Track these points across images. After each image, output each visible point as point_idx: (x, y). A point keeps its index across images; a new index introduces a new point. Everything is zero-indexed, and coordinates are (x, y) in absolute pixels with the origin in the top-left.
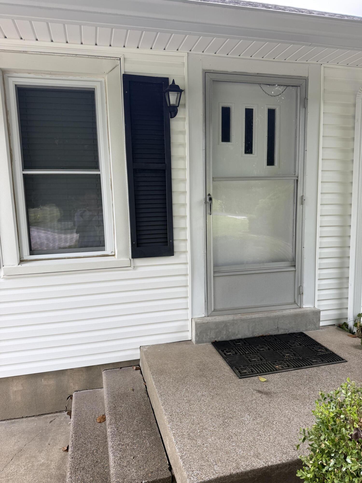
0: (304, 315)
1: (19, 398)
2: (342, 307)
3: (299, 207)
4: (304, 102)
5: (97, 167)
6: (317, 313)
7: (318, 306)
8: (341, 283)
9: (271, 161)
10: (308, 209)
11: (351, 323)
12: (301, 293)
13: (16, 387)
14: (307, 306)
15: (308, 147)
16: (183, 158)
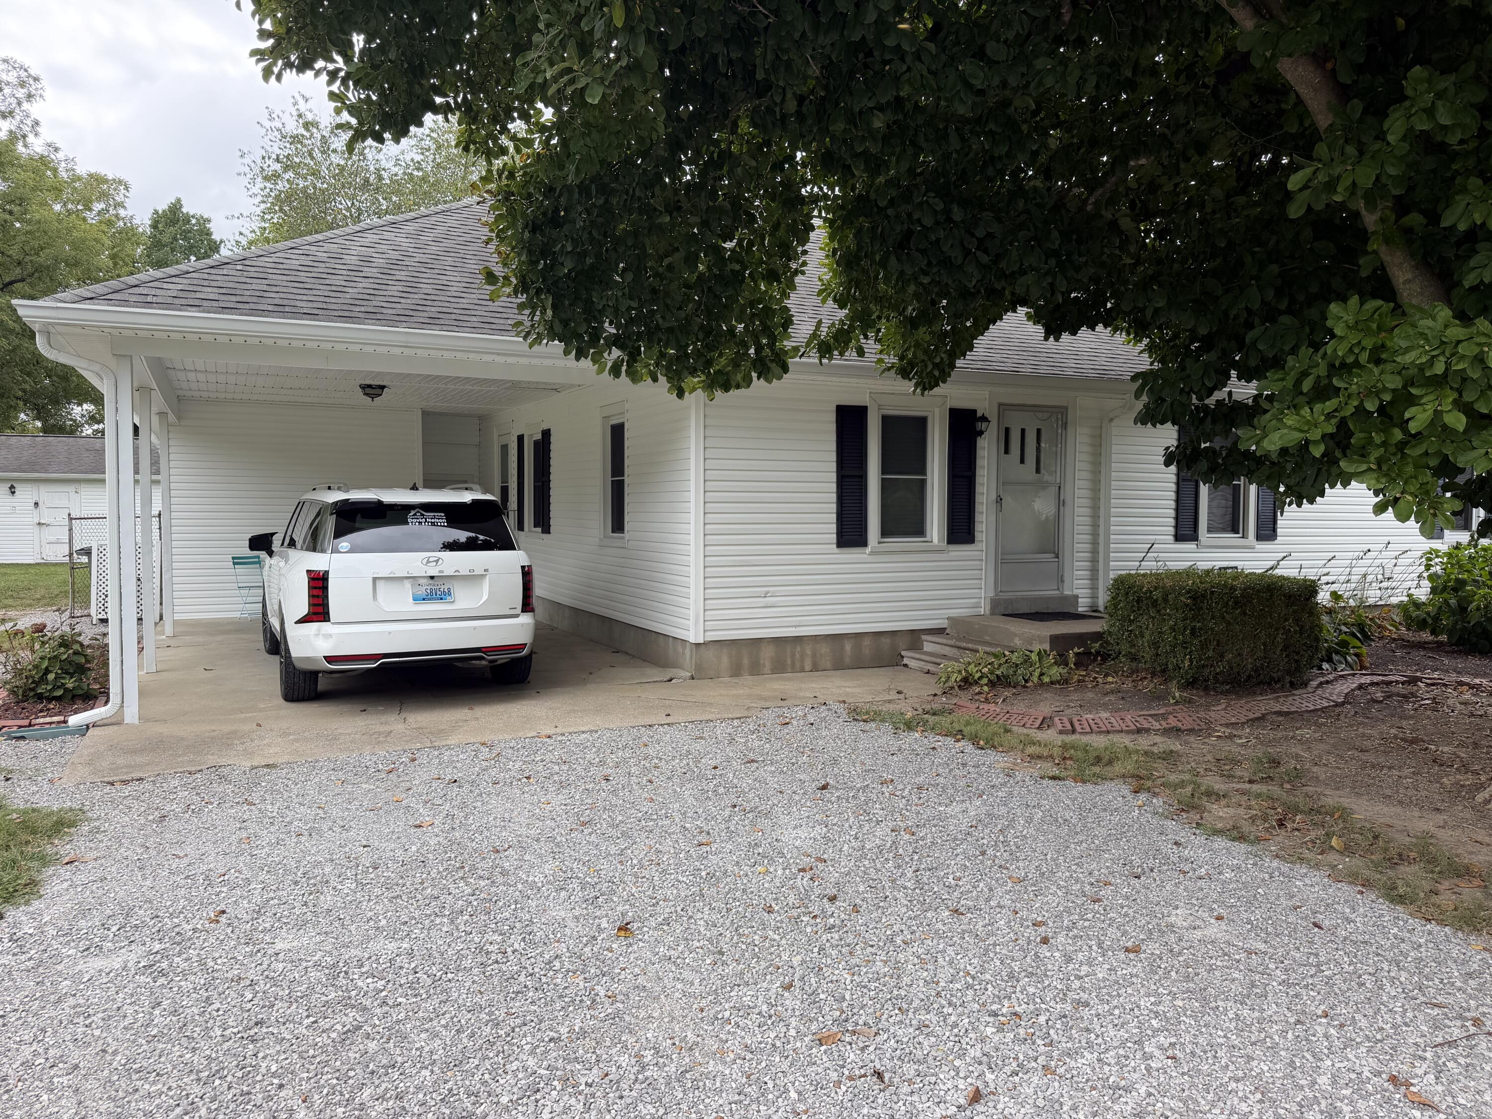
0: (1065, 598)
1: (867, 651)
2: (1094, 597)
3: (1062, 508)
4: (1065, 426)
5: (925, 474)
6: (1076, 597)
7: (1076, 592)
8: (1093, 566)
9: (1038, 471)
10: (1068, 510)
11: (1101, 609)
12: (1063, 581)
13: (867, 642)
14: (1067, 592)
15: (1068, 460)
16: (983, 467)
